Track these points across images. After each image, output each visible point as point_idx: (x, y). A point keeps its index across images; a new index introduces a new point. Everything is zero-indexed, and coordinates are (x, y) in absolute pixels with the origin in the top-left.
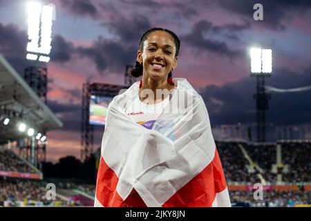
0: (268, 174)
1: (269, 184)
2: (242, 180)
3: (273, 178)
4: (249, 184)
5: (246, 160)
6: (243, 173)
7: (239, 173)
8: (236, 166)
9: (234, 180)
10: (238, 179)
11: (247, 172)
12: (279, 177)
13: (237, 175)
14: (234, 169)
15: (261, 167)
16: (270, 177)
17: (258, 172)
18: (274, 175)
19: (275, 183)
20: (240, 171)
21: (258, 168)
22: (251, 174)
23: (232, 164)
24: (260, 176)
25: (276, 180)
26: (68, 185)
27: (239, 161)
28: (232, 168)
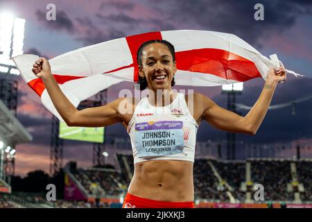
0: (237, 192)
1: (238, 202)
2: (211, 197)
3: (242, 196)
4: (218, 201)
5: (215, 177)
6: (212, 191)
7: (208, 191)
8: (205, 184)
9: (203, 197)
10: (207, 196)
11: (216, 189)
12: (248, 195)
13: (206, 193)
14: (203, 186)
15: (230, 185)
16: (239, 195)
17: (226, 190)
18: (244, 193)
19: (244, 200)
20: (209, 188)
21: (227, 185)
22: (220, 192)
23: (201, 181)
24: (229, 194)
25: (245, 198)
26: (37, 199)
27: (209, 178)
28: (201, 185)
